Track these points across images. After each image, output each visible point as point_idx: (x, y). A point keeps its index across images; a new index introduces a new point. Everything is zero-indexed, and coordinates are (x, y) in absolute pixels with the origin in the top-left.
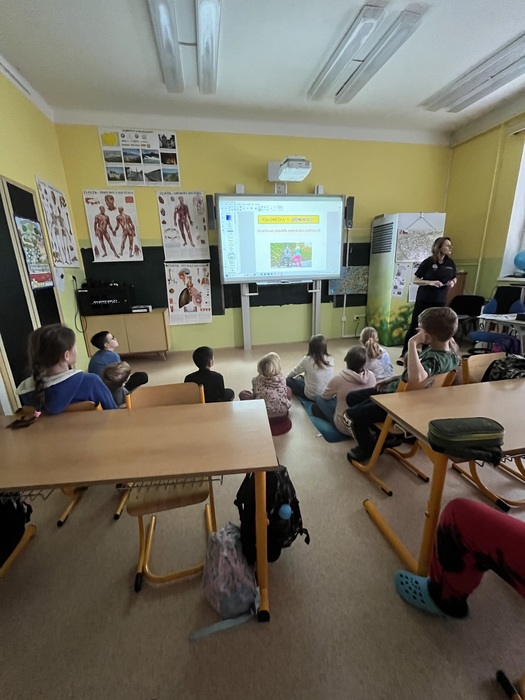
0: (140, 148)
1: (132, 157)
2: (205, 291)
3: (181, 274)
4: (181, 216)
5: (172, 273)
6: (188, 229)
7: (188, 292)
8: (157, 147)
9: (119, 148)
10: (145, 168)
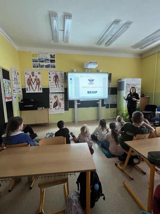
0: (44, 58)
1: (41, 61)
2: (62, 103)
3: (55, 97)
4: (55, 78)
5: (51, 96)
6: (58, 82)
7: (57, 103)
8: (49, 58)
9: (37, 58)
10: (45, 64)
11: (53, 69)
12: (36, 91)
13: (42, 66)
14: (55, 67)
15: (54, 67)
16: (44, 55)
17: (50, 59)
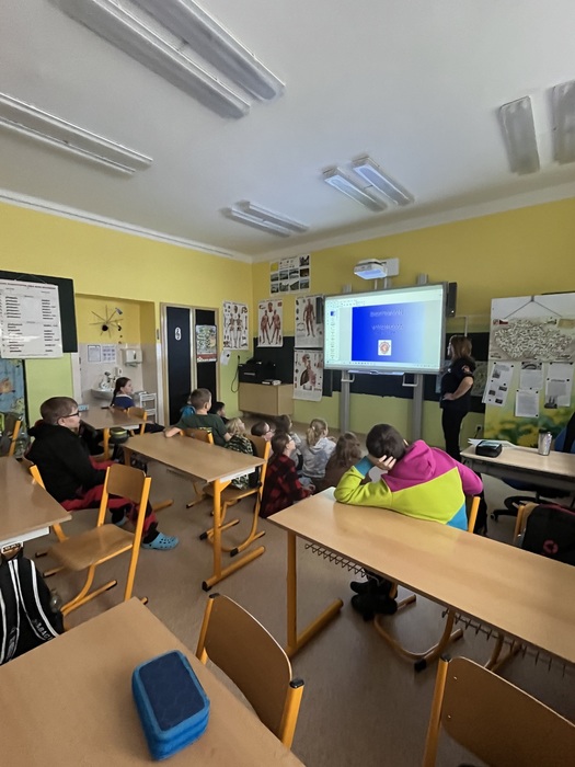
0: (288, 269)
1: (283, 276)
3: (304, 358)
4: (308, 312)
6: (311, 323)
7: (307, 373)
8: (298, 266)
9: (278, 272)
10: (291, 282)
11: (304, 291)
12: (273, 345)
13: (284, 289)
14: (308, 287)
15: (306, 285)
16: (290, 262)
17: (300, 268)
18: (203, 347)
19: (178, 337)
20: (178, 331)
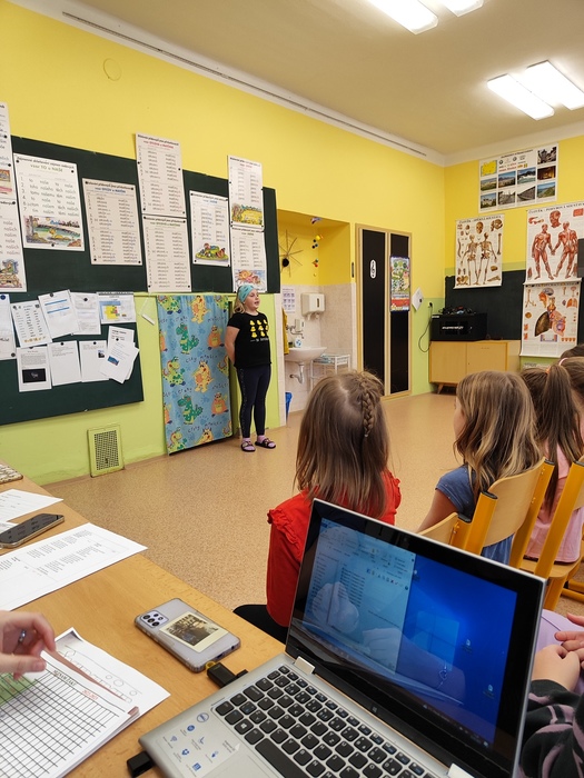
0: (516, 170)
1: (506, 181)
2: (571, 317)
3: (542, 296)
5: (531, 295)
7: (548, 317)
8: (533, 162)
9: (496, 176)
10: (519, 189)
11: (547, 200)
13: (508, 199)
14: (553, 194)
15: (551, 192)
16: (518, 160)
17: (538, 167)
18: (398, 288)
19: (373, 275)
20: (373, 264)
